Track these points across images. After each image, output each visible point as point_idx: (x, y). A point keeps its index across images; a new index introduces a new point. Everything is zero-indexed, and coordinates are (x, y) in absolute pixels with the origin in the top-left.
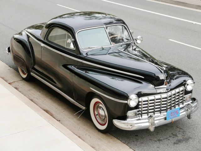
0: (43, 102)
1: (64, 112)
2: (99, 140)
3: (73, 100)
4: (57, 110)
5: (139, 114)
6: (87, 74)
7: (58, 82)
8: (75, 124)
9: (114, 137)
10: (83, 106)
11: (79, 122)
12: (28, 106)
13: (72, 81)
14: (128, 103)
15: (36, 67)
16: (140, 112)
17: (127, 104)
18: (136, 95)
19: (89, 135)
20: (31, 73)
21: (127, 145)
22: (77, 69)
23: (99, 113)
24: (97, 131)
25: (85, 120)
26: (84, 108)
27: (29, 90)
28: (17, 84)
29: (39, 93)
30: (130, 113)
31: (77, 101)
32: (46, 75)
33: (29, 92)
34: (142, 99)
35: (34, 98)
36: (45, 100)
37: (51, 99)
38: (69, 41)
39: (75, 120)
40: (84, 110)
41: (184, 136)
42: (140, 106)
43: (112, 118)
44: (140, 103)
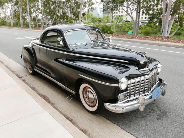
0: (43, 89)
1: (58, 96)
2: (90, 122)
3: (64, 86)
4: (52, 95)
5: (128, 96)
6: (75, 64)
7: (52, 73)
8: (67, 106)
9: (103, 117)
10: (73, 90)
11: (70, 104)
12: (28, 93)
13: (63, 72)
14: (120, 86)
15: (38, 64)
16: (128, 94)
17: (118, 87)
18: (126, 78)
19: (80, 117)
20: (34, 69)
21: (117, 125)
22: (66, 61)
23: (88, 96)
24: (87, 112)
25: (75, 102)
26: (74, 92)
27: (33, 81)
28: (26, 77)
29: (40, 83)
30: (121, 96)
31: (68, 87)
32: (45, 70)
33: (33, 82)
34: (130, 82)
35: (36, 86)
36: (44, 87)
37: (48, 86)
38: (59, 39)
39: (67, 102)
40: (74, 94)
41: (160, 110)
42: (129, 89)
43: (103, 102)
44: (129, 86)
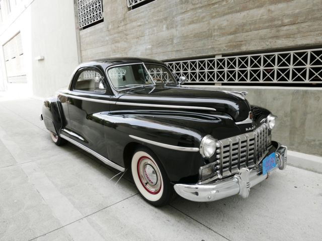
3: (107, 160)
10: (120, 166)
14: (201, 151)
16: (218, 167)
17: (198, 153)
20: (61, 135)
26: (122, 169)
30: (204, 170)
34: (221, 144)
40: (122, 173)
42: (218, 156)
43: (172, 182)
44: (218, 151)
